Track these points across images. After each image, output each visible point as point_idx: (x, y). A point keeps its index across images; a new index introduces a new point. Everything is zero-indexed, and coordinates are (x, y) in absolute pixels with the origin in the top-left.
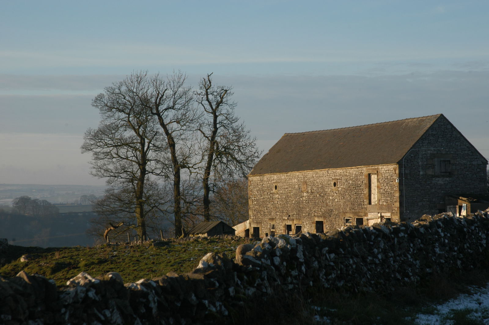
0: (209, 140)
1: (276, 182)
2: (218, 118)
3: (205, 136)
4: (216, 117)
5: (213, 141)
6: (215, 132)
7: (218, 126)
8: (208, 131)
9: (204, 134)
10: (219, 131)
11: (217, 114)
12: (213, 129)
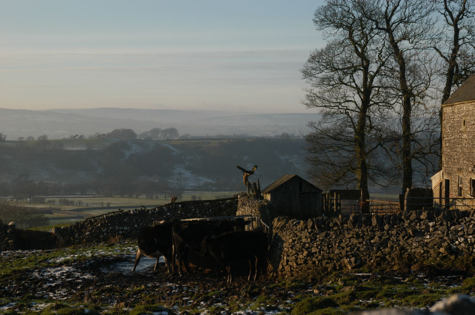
0: (447, 60)
1: (465, 116)
2: (460, 31)
3: (442, 56)
4: (457, 31)
5: (452, 61)
6: (455, 51)
7: (460, 42)
8: (447, 50)
9: (440, 53)
10: (460, 48)
11: (459, 26)
12: (453, 47)
